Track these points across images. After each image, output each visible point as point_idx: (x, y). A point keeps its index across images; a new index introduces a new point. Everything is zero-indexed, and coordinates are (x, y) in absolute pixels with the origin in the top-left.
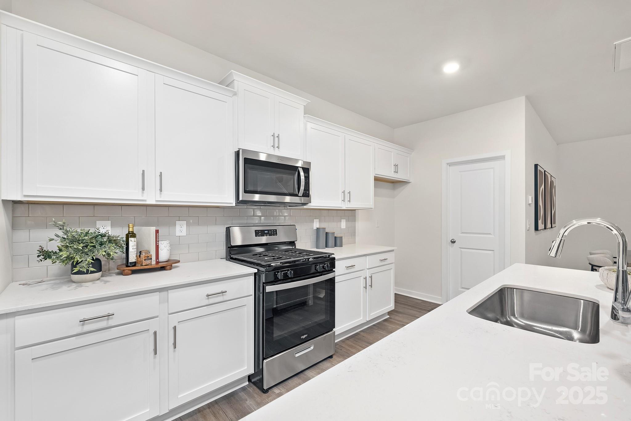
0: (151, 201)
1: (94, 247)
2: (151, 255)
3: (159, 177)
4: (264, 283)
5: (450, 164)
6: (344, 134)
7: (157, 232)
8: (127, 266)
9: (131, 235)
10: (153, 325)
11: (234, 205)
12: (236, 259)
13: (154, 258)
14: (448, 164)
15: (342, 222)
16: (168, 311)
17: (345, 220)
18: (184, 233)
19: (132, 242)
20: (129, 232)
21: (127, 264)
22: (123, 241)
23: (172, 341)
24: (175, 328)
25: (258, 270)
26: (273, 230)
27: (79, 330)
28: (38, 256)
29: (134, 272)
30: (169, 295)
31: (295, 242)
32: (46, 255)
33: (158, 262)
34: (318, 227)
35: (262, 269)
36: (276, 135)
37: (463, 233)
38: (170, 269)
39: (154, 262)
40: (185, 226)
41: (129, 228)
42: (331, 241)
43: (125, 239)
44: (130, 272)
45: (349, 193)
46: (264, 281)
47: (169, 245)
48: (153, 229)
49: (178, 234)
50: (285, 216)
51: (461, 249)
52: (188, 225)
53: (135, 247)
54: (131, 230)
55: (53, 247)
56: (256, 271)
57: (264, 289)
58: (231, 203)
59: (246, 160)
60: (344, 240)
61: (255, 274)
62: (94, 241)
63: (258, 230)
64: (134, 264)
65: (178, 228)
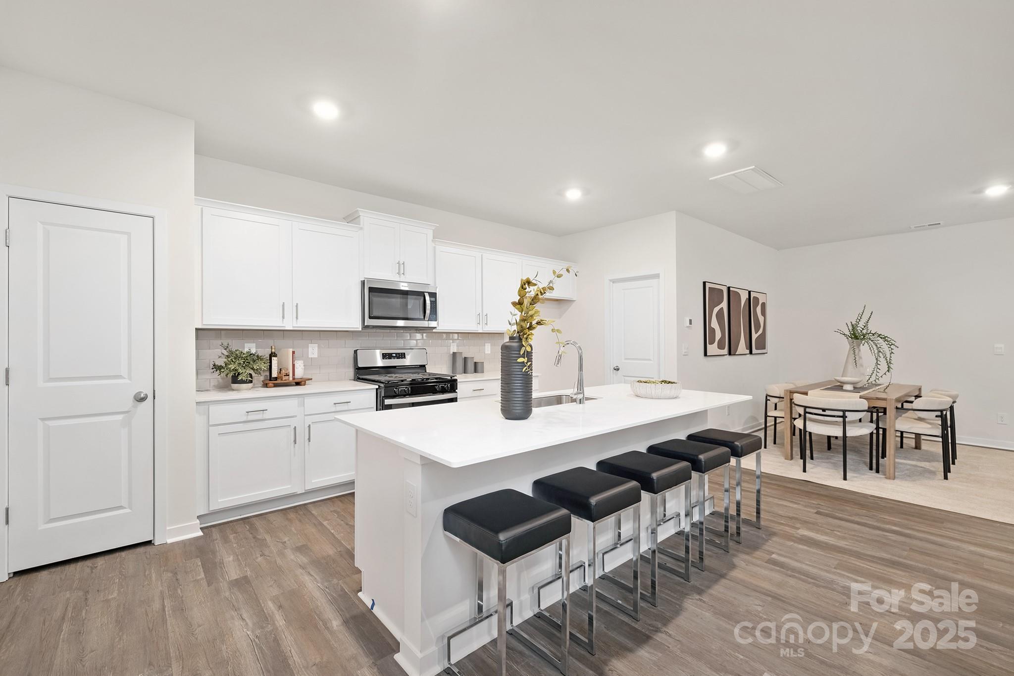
0: (289, 327)
1: (249, 363)
2: (289, 372)
3: (295, 307)
4: (383, 397)
5: (614, 281)
6: (481, 253)
7: (293, 352)
8: (270, 380)
9: (272, 355)
10: (293, 422)
11: (360, 329)
12: (363, 379)
13: (291, 375)
14: (610, 280)
15: (486, 347)
16: (304, 413)
17: (490, 344)
18: (316, 356)
19: (275, 360)
20: (272, 352)
21: (271, 379)
22: (267, 360)
23: (307, 437)
24: (309, 426)
25: (379, 386)
26: (402, 353)
27: (244, 419)
28: (213, 369)
29: (276, 386)
30: (305, 400)
31: (426, 366)
32: (217, 368)
33: (294, 379)
34: (455, 351)
35: (382, 385)
36: (401, 262)
37: (626, 359)
38: (304, 385)
39: (291, 379)
40: (317, 348)
41: (272, 349)
42: (470, 366)
43: (268, 358)
44: (272, 385)
45: (486, 315)
46: (383, 395)
47: (303, 364)
48: (291, 350)
49: (310, 356)
50: (417, 340)
51: (625, 377)
52: (319, 347)
53: (277, 365)
54: (273, 351)
55: (221, 362)
56: (377, 387)
57: (383, 402)
58: (358, 328)
59: (371, 290)
60: (486, 366)
61: (377, 389)
62: (248, 358)
63: (386, 354)
64: (276, 379)
65: (310, 349)
